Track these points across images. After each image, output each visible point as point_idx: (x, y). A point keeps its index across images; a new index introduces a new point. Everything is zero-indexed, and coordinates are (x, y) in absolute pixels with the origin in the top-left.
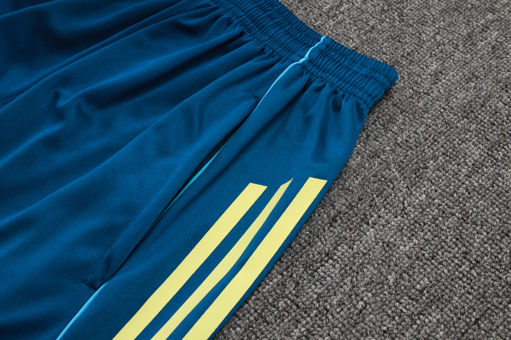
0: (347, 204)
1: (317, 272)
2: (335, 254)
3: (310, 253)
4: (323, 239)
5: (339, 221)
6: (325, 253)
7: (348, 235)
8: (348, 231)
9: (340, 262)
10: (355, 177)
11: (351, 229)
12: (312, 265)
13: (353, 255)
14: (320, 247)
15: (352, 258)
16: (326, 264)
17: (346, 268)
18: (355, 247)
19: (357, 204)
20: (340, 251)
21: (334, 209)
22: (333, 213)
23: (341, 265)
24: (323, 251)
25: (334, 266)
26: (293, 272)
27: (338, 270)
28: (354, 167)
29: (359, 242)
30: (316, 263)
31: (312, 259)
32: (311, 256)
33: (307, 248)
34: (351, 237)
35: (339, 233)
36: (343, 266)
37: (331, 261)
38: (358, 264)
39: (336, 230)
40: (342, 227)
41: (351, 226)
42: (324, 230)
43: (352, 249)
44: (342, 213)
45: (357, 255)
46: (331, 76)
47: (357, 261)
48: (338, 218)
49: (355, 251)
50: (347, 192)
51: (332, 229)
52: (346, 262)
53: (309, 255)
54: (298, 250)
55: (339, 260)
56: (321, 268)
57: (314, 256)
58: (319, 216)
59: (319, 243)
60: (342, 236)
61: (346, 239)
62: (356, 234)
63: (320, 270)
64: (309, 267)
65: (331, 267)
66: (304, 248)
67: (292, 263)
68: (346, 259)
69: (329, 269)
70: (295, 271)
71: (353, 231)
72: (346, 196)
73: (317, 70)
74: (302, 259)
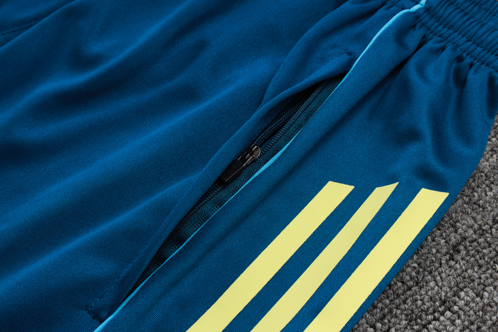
0: (476, 226)
1: (427, 328)
2: (455, 303)
3: (419, 297)
4: (438, 278)
5: (464, 252)
6: (441, 299)
7: (475, 274)
8: (476, 269)
9: (463, 317)
10: (487, 186)
11: (480, 266)
12: (420, 318)
13: (483, 307)
14: (433, 289)
15: (481, 313)
16: (442, 318)
17: (472, 327)
18: (486, 294)
19: (491, 228)
20: (463, 299)
21: (456, 232)
22: (454, 239)
23: (463, 321)
24: (437, 297)
25: (453, 322)
26: (391, 325)
27: (459, 328)
28: (486, 171)
29: (491, 288)
30: (426, 315)
31: (420, 307)
32: (419, 303)
33: (413, 289)
34: (480, 278)
35: (463, 271)
36: (466, 323)
37: (448, 314)
38: (489, 322)
39: (458, 266)
40: (467, 261)
41: (481, 262)
42: (441, 264)
43: (482, 298)
44: (468, 240)
45: (489, 308)
46: (456, 34)
47: (488, 318)
48: (462, 248)
49: (486, 301)
50: (476, 209)
51: (452, 263)
52: (473, 318)
53: (416, 300)
54: (400, 291)
55: (461, 313)
56: (434, 322)
57: (423, 304)
58: (433, 240)
59: (432, 284)
60: (467, 275)
61: (473, 281)
62: (488, 275)
63: (431, 326)
64: (416, 320)
65: (448, 323)
66: (409, 289)
67: (391, 311)
68: (472, 312)
69: (445, 326)
70: (395, 324)
71: (483, 269)
72: (474, 215)
73: (436, 24)
74: (406, 306)
